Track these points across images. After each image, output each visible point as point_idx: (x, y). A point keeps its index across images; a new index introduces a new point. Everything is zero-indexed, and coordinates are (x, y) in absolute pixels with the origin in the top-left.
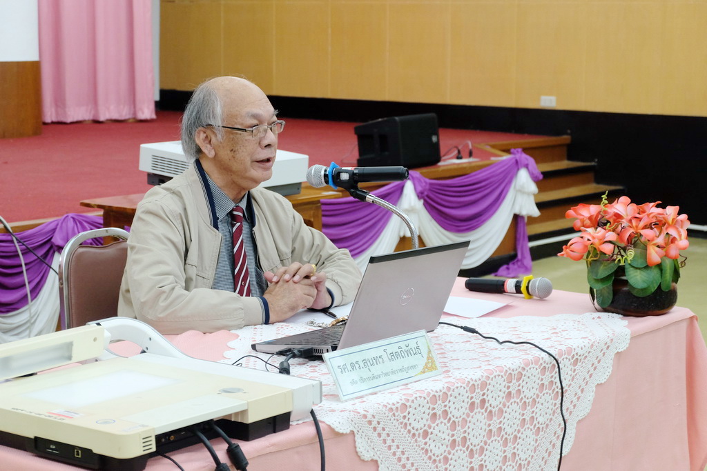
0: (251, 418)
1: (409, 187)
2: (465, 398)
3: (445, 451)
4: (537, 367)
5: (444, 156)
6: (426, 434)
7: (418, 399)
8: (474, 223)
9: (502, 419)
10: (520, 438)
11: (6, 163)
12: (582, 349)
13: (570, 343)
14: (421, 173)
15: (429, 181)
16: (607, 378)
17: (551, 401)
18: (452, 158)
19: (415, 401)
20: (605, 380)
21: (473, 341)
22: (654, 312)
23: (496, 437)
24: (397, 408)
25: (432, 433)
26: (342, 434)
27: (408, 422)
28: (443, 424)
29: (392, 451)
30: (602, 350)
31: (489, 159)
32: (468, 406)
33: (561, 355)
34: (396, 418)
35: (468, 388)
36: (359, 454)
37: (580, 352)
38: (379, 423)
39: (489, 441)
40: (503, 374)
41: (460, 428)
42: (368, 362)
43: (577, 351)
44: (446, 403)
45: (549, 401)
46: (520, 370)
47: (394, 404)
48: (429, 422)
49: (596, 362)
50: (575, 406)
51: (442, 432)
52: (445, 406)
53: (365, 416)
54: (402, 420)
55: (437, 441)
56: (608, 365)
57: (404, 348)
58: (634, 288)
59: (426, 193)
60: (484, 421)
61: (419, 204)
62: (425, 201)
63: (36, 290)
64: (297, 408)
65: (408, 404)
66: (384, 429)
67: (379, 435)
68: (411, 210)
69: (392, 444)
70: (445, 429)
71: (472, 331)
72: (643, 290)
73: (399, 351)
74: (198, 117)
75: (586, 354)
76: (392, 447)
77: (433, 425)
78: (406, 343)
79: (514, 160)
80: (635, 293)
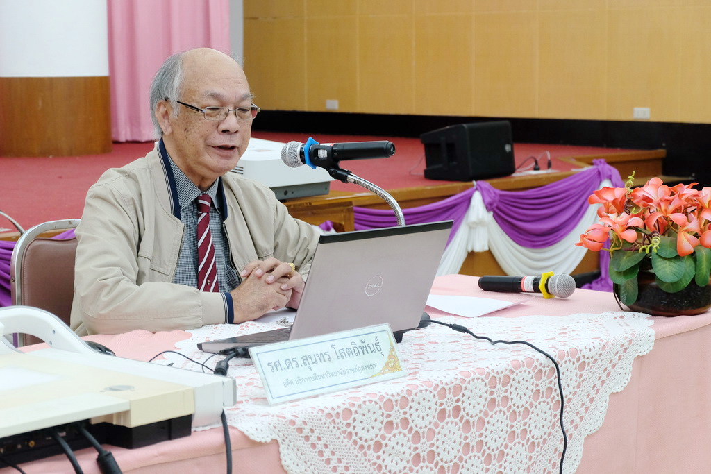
1: (477, 199)
2: (432, 404)
3: (405, 468)
4: (530, 370)
5: (519, 167)
6: (378, 446)
7: (368, 403)
8: (551, 238)
9: (483, 431)
10: (508, 454)
11: (61, 177)
12: (590, 350)
13: (575, 344)
14: (490, 184)
15: (498, 192)
16: (624, 386)
17: (550, 412)
18: (529, 170)
19: (363, 406)
20: (622, 389)
21: (462, 342)
22: (689, 311)
23: (475, 453)
24: (338, 414)
25: (386, 445)
26: (260, 444)
27: (353, 432)
28: (402, 435)
29: (331, 465)
30: (617, 353)
31: (569, 170)
32: (436, 414)
33: (562, 357)
34: (337, 425)
35: (436, 393)
36: (286, 468)
37: (588, 354)
38: (312, 431)
39: (465, 458)
40: (483, 377)
41: (425, 440)
42: (309, 360)
43: (583, 353)
44: (407, 409)
45: (546, 411)
46: (507, 373)
47: (333, 409)
48: (383, 432)
49: (609, 367)
50: (582, 418)
51: (400, 444)
52: (405, 413)
53: (293, 422)
54: (345, 428)
55: (393, 455)
56: (626, 371)
57: (358, 344)
58: (663, 283)
59: (495, 205)
60: (459, 433)
61: (489, 217)
62: (495, 212)
64: (202, 410)
65: (353, 409)
66: (319, 439)
67: (314, 446)
68: (480, 223)
69: (331, 457)
70: (405, 442)
72: (673, 284)
73: (352, 347)
75: (597, 357)
76: (331, 461)
77: (388, 436)
78: (363, 338)
79: (596, 171)
80: (663, 288)
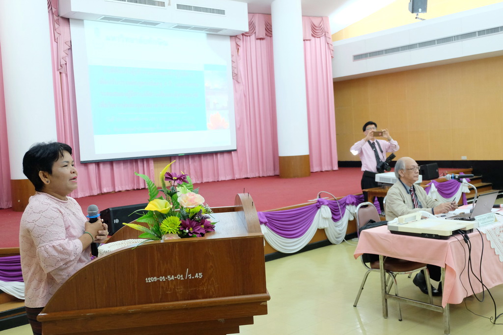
0: (467, 229)
1: (433, 185)
5: (440, 175)
14: (435, 181)
15: (437, 183)
19: (496, 228)
26: (484, 234)
27: (496, 232)
29: (493, 239)
34: (493, 231)
36: (487, 239)
53: (487, 230)
62: (437, 189)
63: (343, 215)
68: (434, 192)
71: (498, 214)
73: (489, 217)
74: (399, 167)
